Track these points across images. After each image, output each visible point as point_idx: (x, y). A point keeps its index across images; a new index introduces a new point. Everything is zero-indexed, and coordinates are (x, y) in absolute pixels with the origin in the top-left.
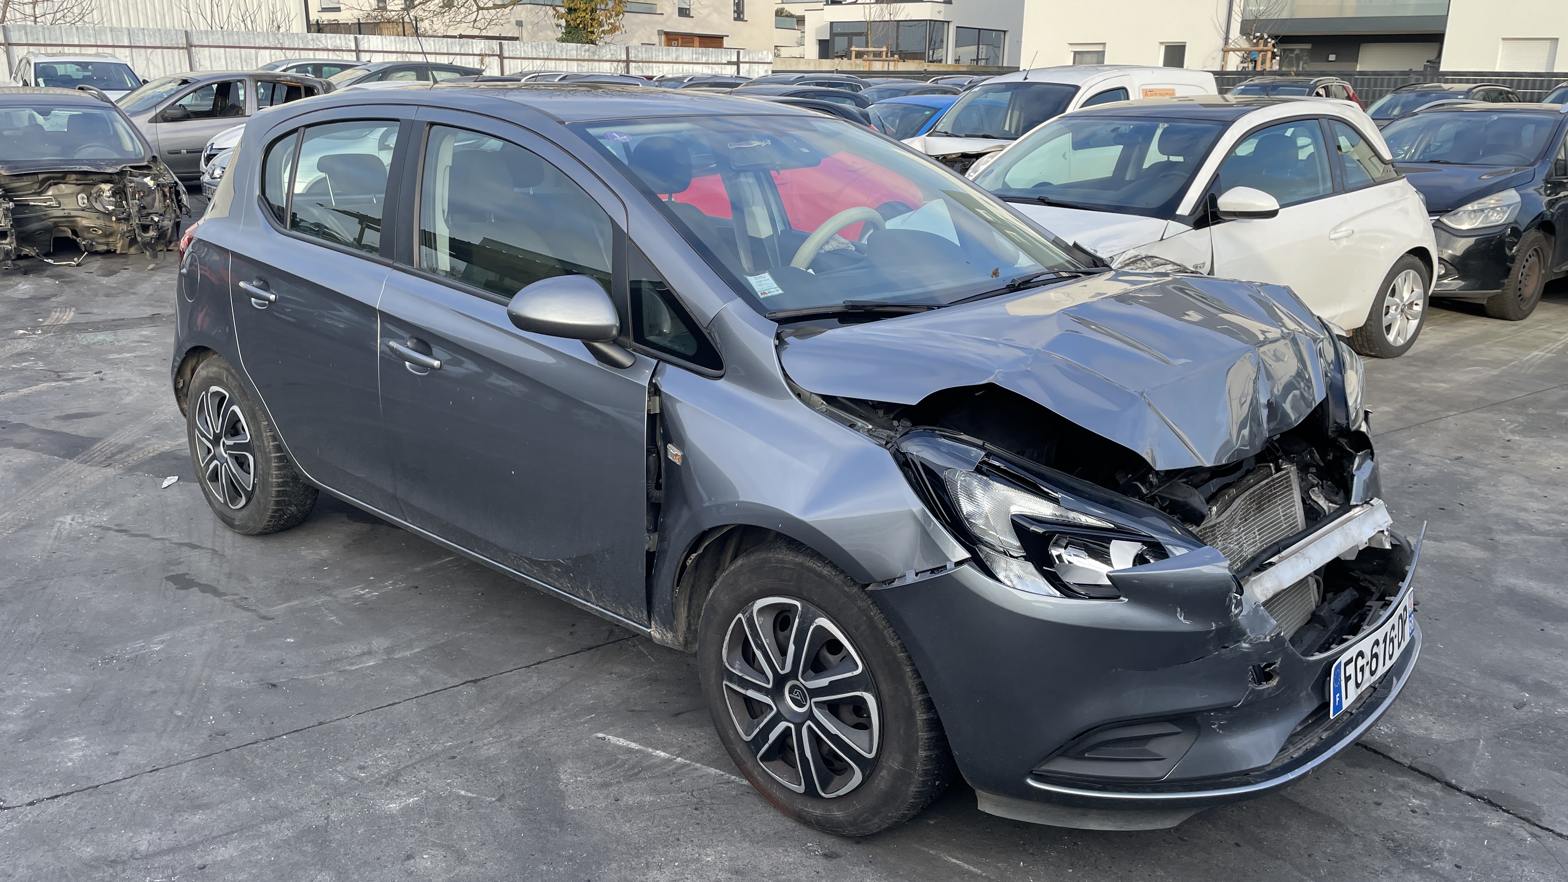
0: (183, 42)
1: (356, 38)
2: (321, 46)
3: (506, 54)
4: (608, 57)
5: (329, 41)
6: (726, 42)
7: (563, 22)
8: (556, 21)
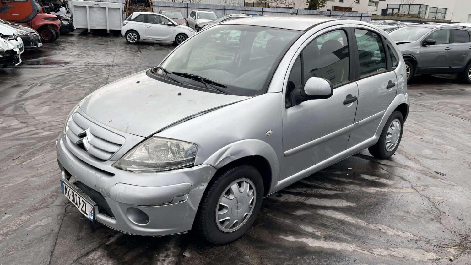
0: (223, 9)
1: (262, 8)
2: (254, 10)
3: (298, 13)
4: (325, 14)
5: (256, 9)
6: (353, 10)
7: (309, 4)
8: (307, 3)
